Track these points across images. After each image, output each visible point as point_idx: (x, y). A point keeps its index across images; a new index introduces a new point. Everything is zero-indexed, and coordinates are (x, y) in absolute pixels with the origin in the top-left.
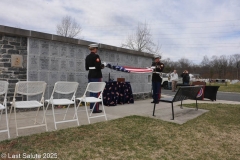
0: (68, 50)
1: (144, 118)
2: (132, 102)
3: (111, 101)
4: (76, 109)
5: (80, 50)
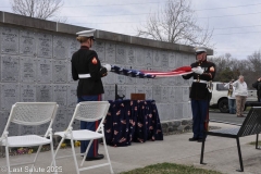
1: (183, 168)
2: (160, 138)
3: (119, 136)
4: (53, 153)
5: (60, 43)
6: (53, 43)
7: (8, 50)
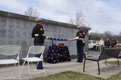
0: (22, 24)
1: (76, 73)
2: (69, 60)
3: (53, 60)
5: (31, 24)
6: (28, 24)
7: (10, 27)
